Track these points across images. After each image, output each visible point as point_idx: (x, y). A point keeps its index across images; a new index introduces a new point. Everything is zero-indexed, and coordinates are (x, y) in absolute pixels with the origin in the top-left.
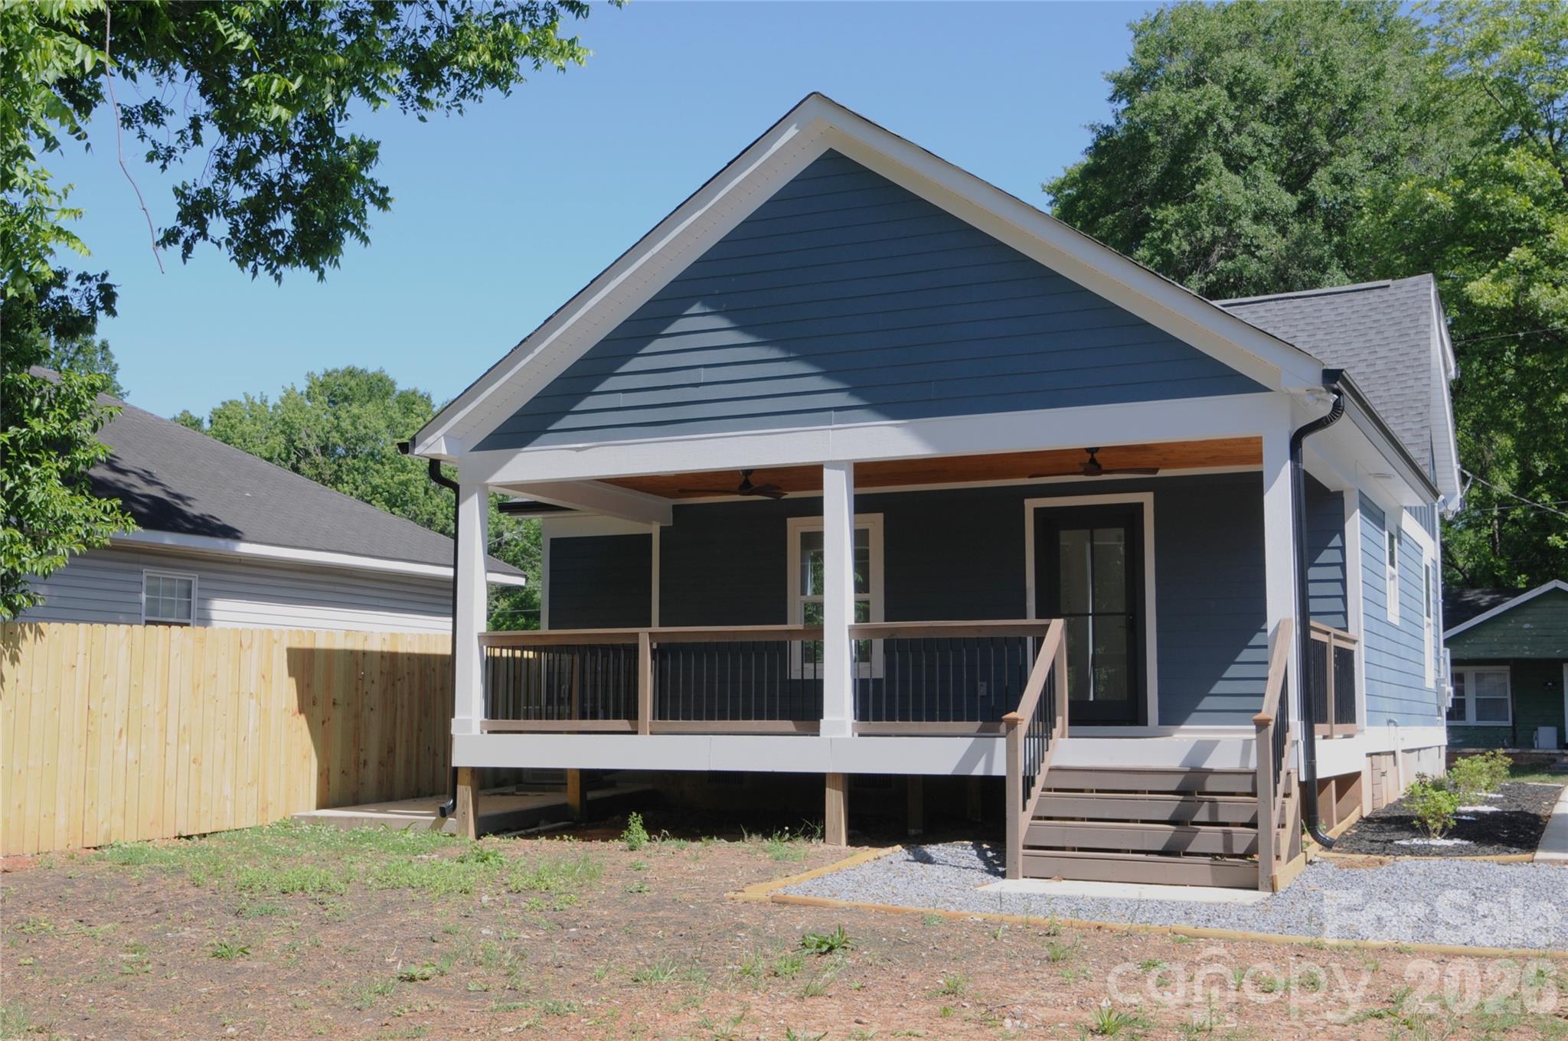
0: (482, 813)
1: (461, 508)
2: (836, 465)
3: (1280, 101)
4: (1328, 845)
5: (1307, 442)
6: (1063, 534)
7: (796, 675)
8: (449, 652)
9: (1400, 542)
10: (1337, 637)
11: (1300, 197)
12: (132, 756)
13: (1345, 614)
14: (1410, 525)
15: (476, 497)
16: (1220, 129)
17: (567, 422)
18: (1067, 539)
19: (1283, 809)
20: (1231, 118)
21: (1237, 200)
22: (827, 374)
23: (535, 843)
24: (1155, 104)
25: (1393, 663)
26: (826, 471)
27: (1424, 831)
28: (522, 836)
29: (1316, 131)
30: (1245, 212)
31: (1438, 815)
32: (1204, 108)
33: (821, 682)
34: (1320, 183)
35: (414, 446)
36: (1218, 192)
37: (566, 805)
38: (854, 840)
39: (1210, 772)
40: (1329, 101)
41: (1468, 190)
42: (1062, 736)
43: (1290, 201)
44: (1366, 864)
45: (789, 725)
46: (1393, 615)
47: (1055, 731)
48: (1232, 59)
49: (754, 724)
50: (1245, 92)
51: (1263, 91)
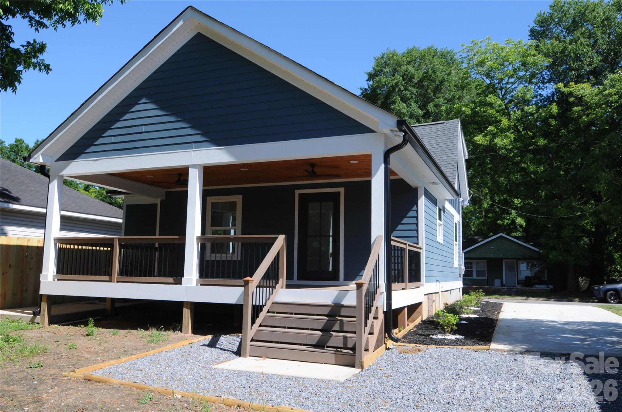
1: (50, 185)
2: (194, 166)
3: (419, 81)
4: (396, 340)
5: (392, 156)
6: (309, 204)
9: (444, 212)
10: (409, 245)
11: (424, 111)
13: (417, 237)
14: (448, 206)
15: (56, 181)
16: (400, 89)
17: (92, 149)
18: (312, 207)
19: (372, 325)
20: (403, 86)
21: (404, 111)
22: (193, 127)
24: (380, 81)
25: (440, 258)
26: (190, 169)
27: (443, 330)
29: (429, 91)
30: (407, 115)
31: (448, 325)
32: (395, 82)
34: (431, 107)
35: (30, 159)
36: (398, 108)
38: (194, 332)
39: (343, 306)
40: (433, 82)
41: (476, 107)
42: (282, 287)
43: (420, 112)
44: (413, 351)
45: (171, 280)
46: (440, 239)
47: (277, 286)
48: (404, 68)
49: (157, 279)
50: (408, 78)
51: (413, 78)
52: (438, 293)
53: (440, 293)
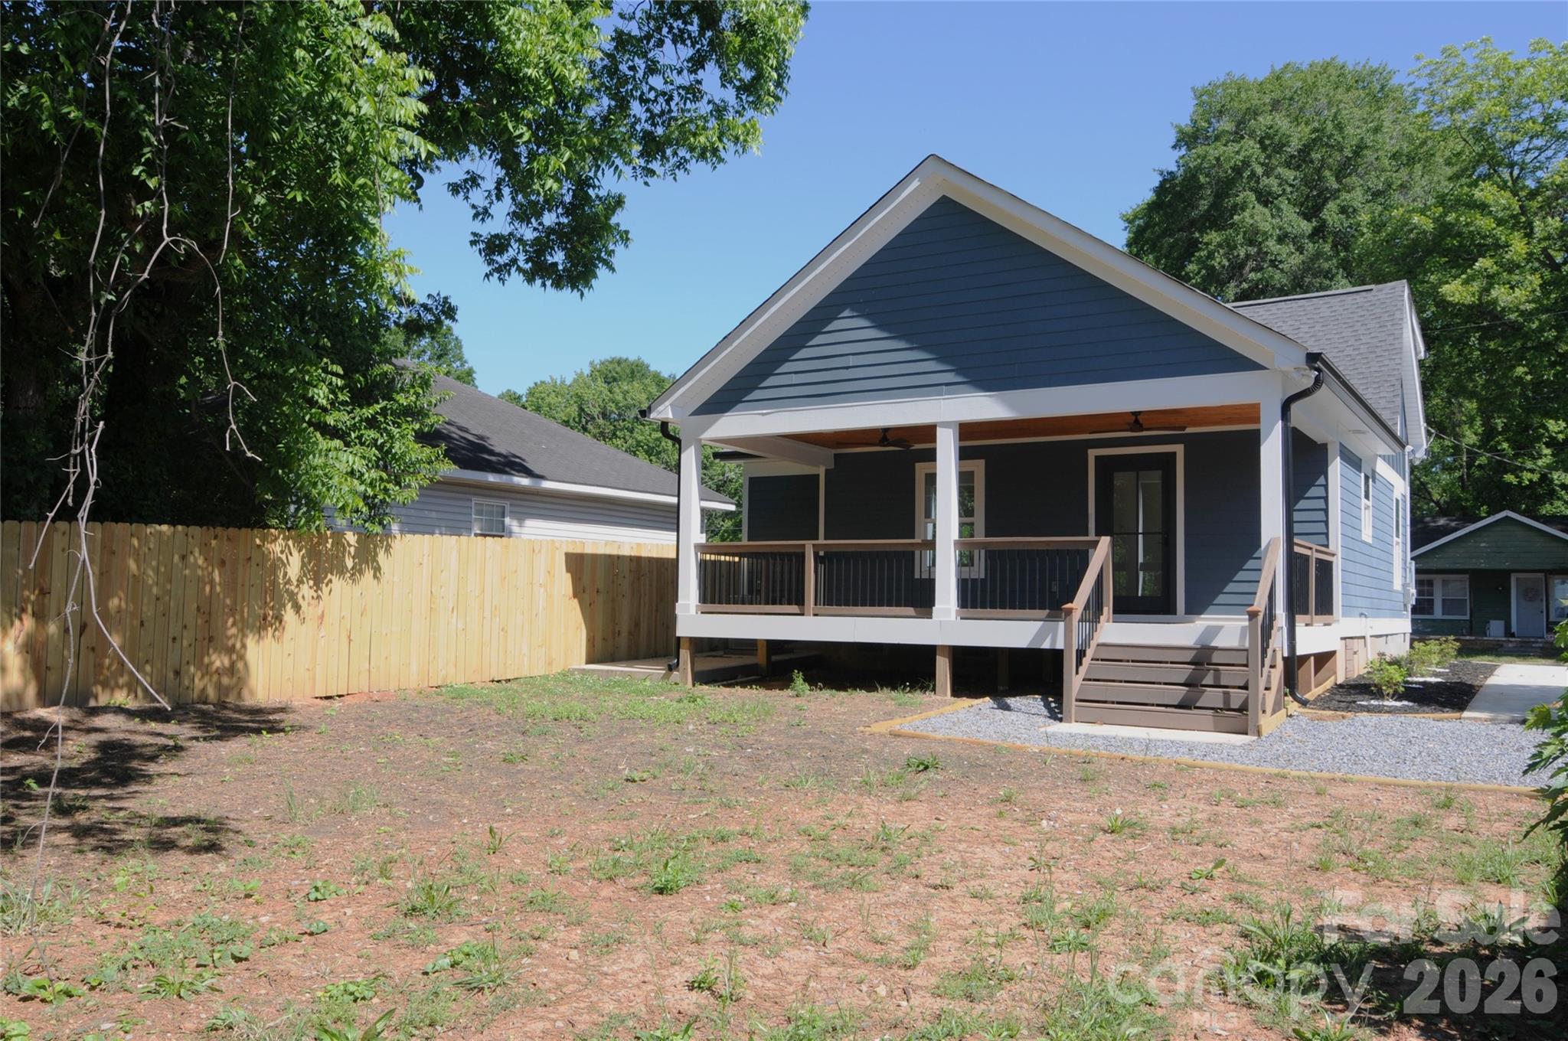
0: (697, 669)
1: (683, 455)
2: (946, 425)
3: (1300, 151)
4: (1304, 703)
5: (1295, 407)
6: (1116, 474)
8: (674, 556)
9: (1374, 481)
10: (1317, 551)
11: (1315, 223)
12: (460, 626)
13: (1327, 535)
14: (1383, 469)
15: (692, 449)
16: (1253, 174)
17: (757, 394)
18: (1121, 479)
19: (1269, 676)
20: (1262, 165)
21: (1265, 226)
22: (940, 359)
24: (1205, 155)
25: (1366, 571)
26: (939, 430)
27: (1379, 694)
28: (724, 686)
29: (1327, 173)
30: (1271, 235)
31: (1389, 683)
32: (1241, 158)
33: (933, 580)
34: (1331, 213)
35: (650, 413)
36: (1251, 222)
37: (756, 665)
38: (957, 692)
39: (1216, 649)
40: (1338, 150)
41: (1446, 214)
42: (1108, 621)
43: (1306, 227)
44: (1332, 718)
45: (910, 611)
46: (1367, 535)
47: (1102, 618)
48: (1264, 120)
49: (885, 610)
50: (1271, 144)
51: (1287, 144)
52: (1364, 637)
53: (1368, 639)
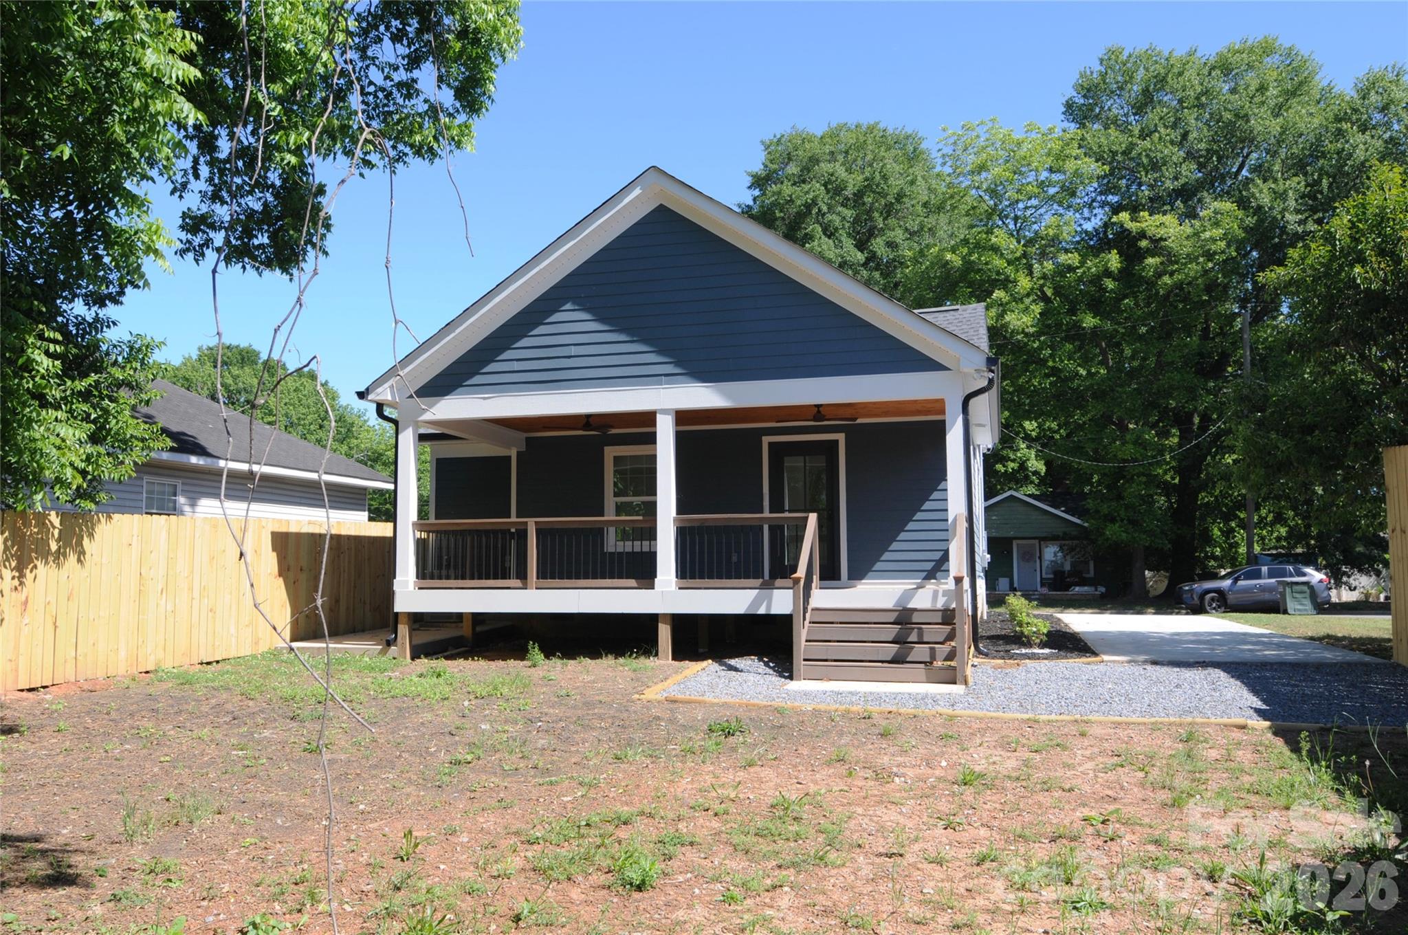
0: (414, 643)
1: (400, 437)
2: (665, 412)
3: (854, 194)
4: (984, 654)
6: (786, 459)
7: (611, 549)
8: (391, 537)
11: (866, 255)
12: (170, 608)
15: (410, 430)
17: (477, 379)
18: (789, 462)
20: (826, 204)
22: (659, 352)
23: (455, 663)
26: (658, 416)
27: (1029, 644)
31: (1037, 634)
32: (810, 197)
33: (655, 554)
35: (368, 394)
37: (461, 637)
38: (676, 657)
39: (913, 610)
40: (883, 196)
42: (816, 588)
44: (1009, 666)
47: (813, 585)
48: (825, 167)
49: (608, 582)
50: (834, 188)
51: (845, 188)
